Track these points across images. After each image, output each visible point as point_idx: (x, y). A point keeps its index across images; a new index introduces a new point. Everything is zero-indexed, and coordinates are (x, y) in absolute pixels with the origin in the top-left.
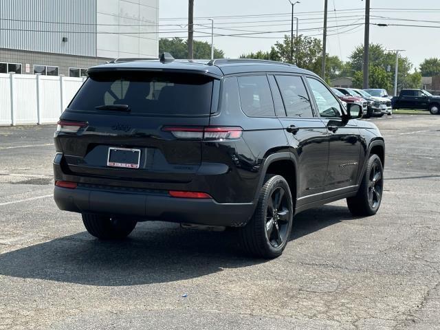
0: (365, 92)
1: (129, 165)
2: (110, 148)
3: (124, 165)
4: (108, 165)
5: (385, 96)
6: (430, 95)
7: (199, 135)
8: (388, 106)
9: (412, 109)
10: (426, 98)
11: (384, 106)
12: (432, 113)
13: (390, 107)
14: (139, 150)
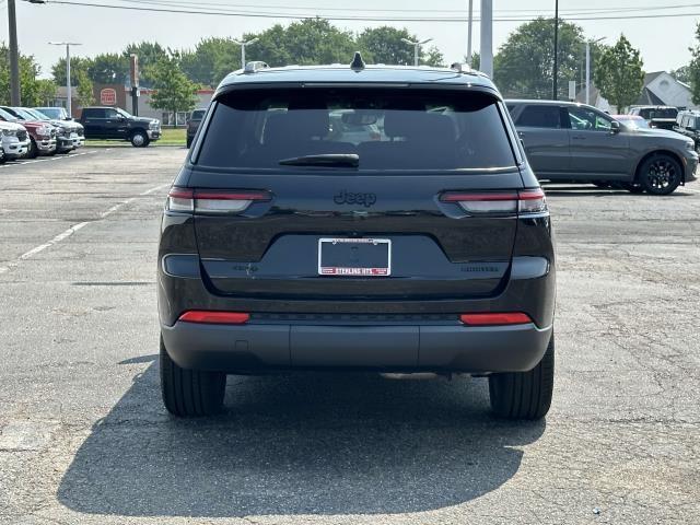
0: (39, 113)
1: (367, 271)
2: (322, 240)
3: (356, 271)
4: (320, 272)
5: (67, 119)
6: (128, 116)
7: (508, 206)
8: (79, 135)
9: (103, 138)
10: (124, 121)
11: (74, 136)
12: (135, 146)
13: (83, 138)
14: (389, 241)
